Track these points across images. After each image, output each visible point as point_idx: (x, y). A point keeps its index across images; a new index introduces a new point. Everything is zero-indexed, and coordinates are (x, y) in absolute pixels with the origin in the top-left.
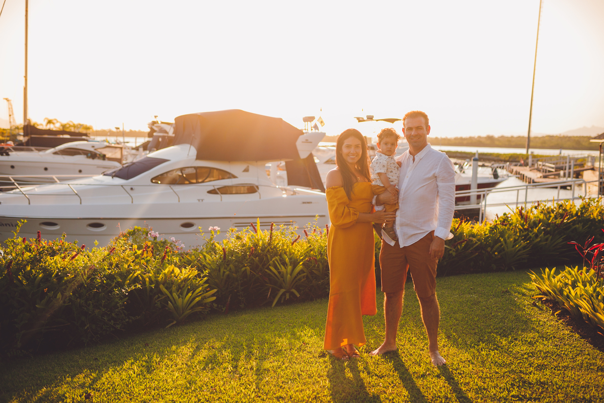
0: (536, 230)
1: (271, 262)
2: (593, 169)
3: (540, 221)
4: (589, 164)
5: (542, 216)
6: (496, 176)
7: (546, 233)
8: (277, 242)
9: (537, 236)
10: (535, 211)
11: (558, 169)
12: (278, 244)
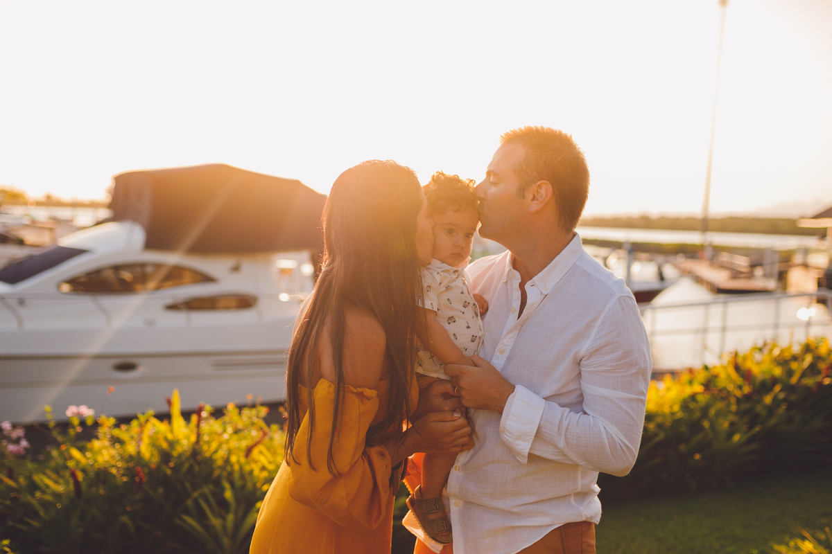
0: (768, 399)
1: (189, 503)
2: (806, 266)
3: (775, 381)
4: (798, 259)
5: (778, 371)
6: (661, 277)
7: (791, 406)
8: (214, 445)
9: (771, 410)
10: (758, 357)
11: (753, 266)
12: (216, 452)
